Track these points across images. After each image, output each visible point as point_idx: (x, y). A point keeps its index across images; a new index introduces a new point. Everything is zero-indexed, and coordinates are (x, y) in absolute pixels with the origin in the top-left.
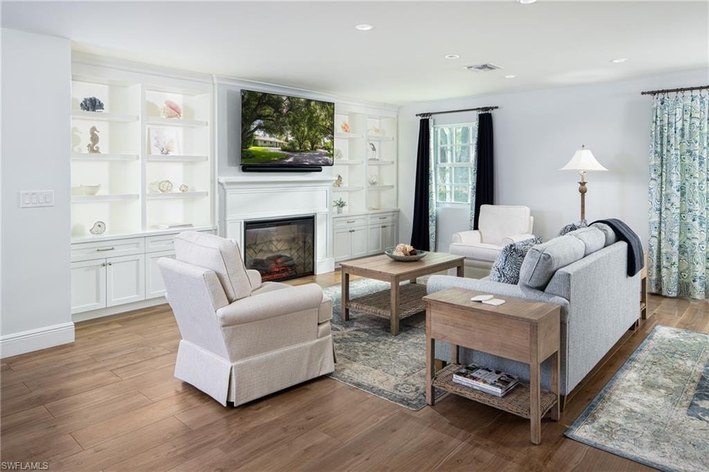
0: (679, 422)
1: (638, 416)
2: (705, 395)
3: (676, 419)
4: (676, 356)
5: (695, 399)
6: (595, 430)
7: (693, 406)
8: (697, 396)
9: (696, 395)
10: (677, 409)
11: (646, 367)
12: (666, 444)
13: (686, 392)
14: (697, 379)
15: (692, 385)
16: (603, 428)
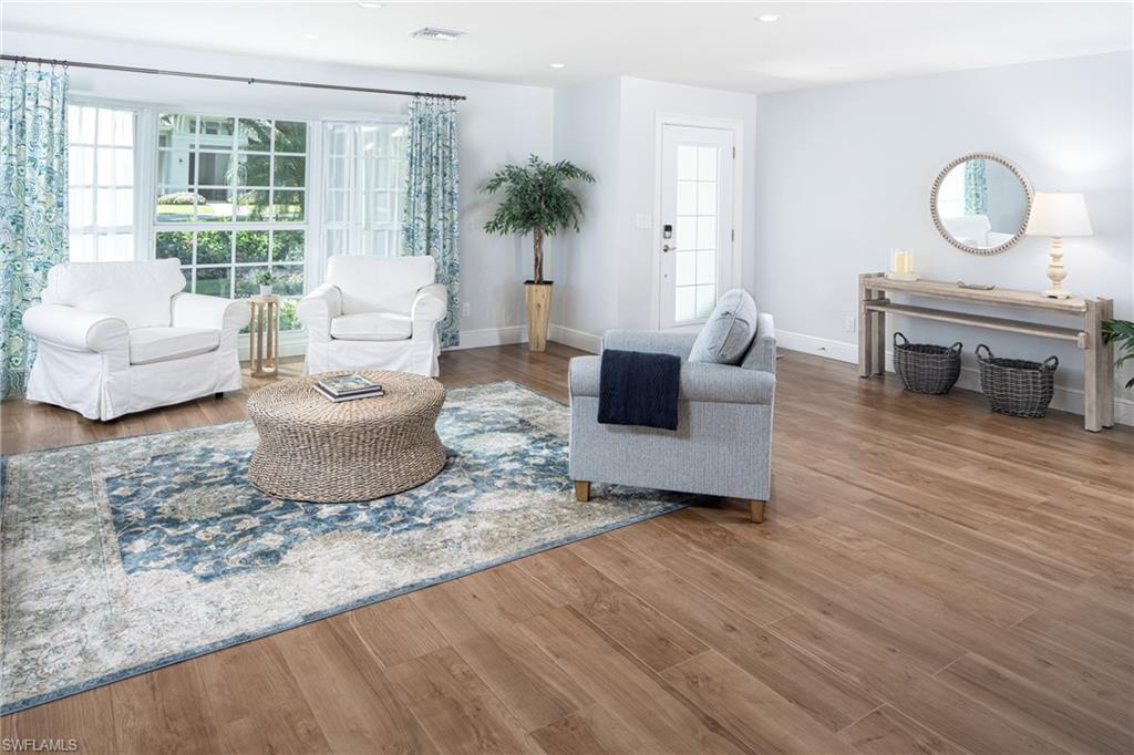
0: (123, 589)
1: (63, 616)
2: (131, 533)
3: (117, 588)
4: (60, 494)
5: (124, 545)
6: (9, 681)
7: (126, 557)
8: (123, 541)
9: (121, 539)
10: (109, 572)
11: (27, 532)
12: (126, 631)
13: (105, 542)
14: (107, 515)
15: (106, 528)
16: (20, 668)
